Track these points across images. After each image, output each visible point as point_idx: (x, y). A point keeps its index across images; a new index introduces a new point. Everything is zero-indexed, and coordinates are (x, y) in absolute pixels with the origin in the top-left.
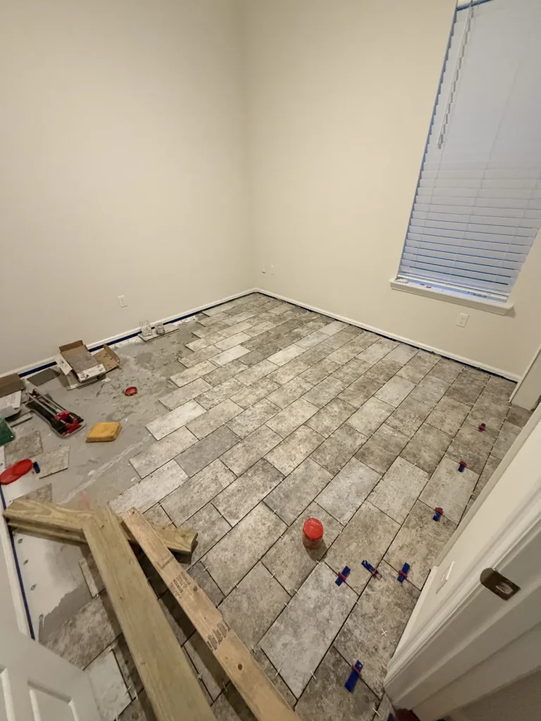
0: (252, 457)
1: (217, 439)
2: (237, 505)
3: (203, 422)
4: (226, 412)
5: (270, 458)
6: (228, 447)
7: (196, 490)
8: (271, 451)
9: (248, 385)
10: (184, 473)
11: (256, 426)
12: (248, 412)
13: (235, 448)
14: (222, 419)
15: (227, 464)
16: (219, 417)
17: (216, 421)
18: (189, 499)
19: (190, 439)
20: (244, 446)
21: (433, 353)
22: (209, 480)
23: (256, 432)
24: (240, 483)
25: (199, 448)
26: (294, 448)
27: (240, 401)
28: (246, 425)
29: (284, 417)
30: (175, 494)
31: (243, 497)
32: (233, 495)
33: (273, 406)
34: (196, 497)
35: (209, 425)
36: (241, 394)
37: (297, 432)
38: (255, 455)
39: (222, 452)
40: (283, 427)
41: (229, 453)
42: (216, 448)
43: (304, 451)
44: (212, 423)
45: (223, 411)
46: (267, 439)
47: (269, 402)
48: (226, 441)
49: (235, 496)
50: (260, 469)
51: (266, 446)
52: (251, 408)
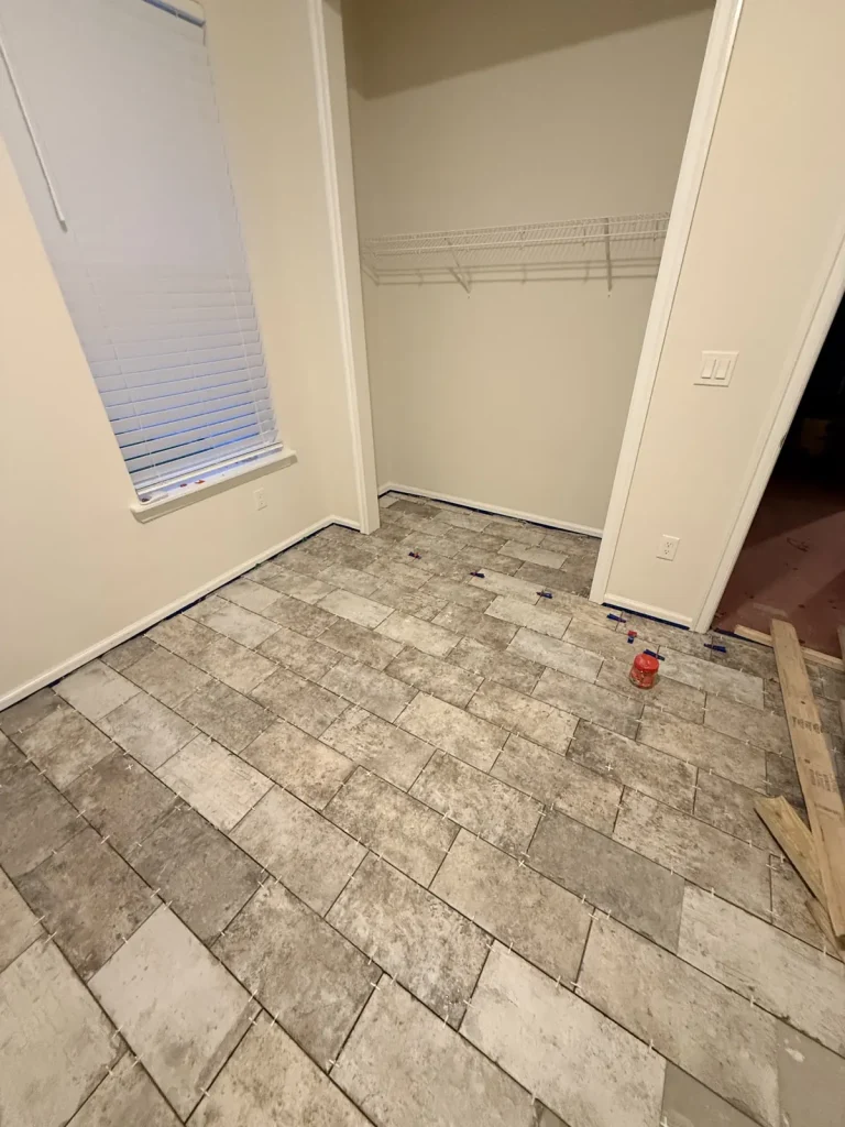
0: (573, 774)
1: (569, 862)
2: (666, 773)
3: (540, 929)
4: (483, 874)
5: (561, 745)
6: (576, 827)
7: (695, 853)
8: (546, 746)
9: (362, 851)
10: (686, 900)
11: (500, 787)
12: (466, 817)
13: (572, 812)
14: (507, 877)
15: (613, 814)
16: (504, 888)
17: (521, 890)
18: (718, 855)
19: (606, 939)
20: (558, 795)
21: (258, 565)
22: (662, 836)
23: (516, 782)
24: (631, 778)
25: (613, 897)
26: (524, 715)
27: (430, 851)
28: (506, 808)
29: (457, 742)
30: (734, 894)
31: (648, 767)
32: (658, 783)
33: (431, 768)
34: (706, 846)
35: (539, 904)
36: (405, 859)
37: (489, 716)
38: (567, 772)
39: (593, 835)
40: (484, 739)
41: (588, 820)
42: (592, 852)
43: (522, 703)
44: (529, 900)
45: (481, 885)
46: (524, 761)
47: (422, 779)
48: (565, 838)
49: (656, 779)
50: (588, 755)
51: (540, 757)
52: (449, 814)
